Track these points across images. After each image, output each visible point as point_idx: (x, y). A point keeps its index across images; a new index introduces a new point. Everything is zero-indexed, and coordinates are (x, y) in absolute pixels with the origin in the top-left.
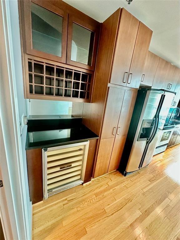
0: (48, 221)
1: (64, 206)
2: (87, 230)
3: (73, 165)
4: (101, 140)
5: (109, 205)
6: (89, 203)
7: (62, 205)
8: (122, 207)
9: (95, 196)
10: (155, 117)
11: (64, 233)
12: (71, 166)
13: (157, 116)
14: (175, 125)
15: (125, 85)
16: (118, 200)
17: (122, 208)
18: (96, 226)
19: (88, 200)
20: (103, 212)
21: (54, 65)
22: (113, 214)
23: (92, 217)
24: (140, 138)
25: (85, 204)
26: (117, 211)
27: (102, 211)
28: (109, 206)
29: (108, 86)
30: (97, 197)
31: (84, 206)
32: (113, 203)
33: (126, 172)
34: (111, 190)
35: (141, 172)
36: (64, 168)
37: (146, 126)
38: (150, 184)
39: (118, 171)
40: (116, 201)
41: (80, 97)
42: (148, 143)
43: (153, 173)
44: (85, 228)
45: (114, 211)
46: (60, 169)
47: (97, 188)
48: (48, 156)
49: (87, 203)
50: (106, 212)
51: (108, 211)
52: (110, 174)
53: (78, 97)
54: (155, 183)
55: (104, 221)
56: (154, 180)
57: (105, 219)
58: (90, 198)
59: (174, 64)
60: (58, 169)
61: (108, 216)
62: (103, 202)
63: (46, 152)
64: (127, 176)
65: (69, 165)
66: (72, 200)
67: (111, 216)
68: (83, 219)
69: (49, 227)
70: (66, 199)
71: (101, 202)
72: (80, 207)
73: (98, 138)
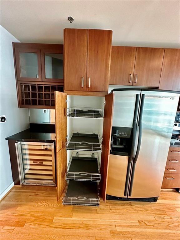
0: (12, 201)
1: (29, 196)
2: (25, 224)
5: (61, 217)
6: (47, 205)
8: (71, 227)
11: (12, 215)
16: (74, 219)
17: (70, 229)
18: (33, 227)
19: (49, 202)
20: (50, 220)
21: (36, 84)
22: (56, 228)
23: (38, 218)
25: (43, 204)
26: (62, 228)
27: (51, 218)
30: (58, 204)
31: (41, 205)
36: (36, 163)
38: (135, 226)
40: (71, 219)
43: (157, 215)
44: (26, 222)
45: (61, 226)
49: (45, 204)
50: (52, 222)
51: (56, 222)
54: (147, 230)
55: (44, 228)
56: (149, 225)
57: (46, 227)
58: (52, 201)
61: (50, 226)
62: (59, 211)
65: (40, 162)
66: (38, 195)
67: (53, 229)
68: (31, 214)
69: (9, 205)
70: (35, 192)
71: (57, 210)
72: (38, 204)
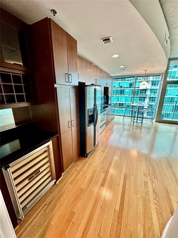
1: (46, 211)
3: (41, 170)
4: (61, 136)
5: (83, 183)
6: (68, 193)
7: (44, 212)
9: (70, 185)
10: (94, 105)
12: (40, 171)
13: (95, 105)
14: (106, 109)
15: (67, 84)
16: (88, 176)
17: (92, 179)
19: (66, 191)
22: (88, 187)
24: (89, 124)
25: (64, 196)
26: (90, 184)
27: (80, 190)
28: (83, 185)
29: (55, 86)
30: (73, 184)
31: (64, 198)
32: (86, 181)
33: (87, 154)
34: (81, 173)
35: (96, 150)
36: (33, 177)
37: (91, 114)
38: (103, 154)
39: (80, 157)
40: (87, 177)
41: (18, 102)
42: (95, 126)
43: (103, 146)
44: (72, 211)
45: (88, 184)
46: (29, 180)
47: (70, 177)
48: (13, 173)
49: (66, 194)
50: (83, 189)
51: (84, 187)
52: (75, 162)
53: (15, 102)
54: (106, 152)
55: (84, 196)
56: (105, 150)
57: (84, 194)
58: (67, 189)
59: (95, 64)
60: (27, 181)
61: (85, 191)
63: (10, 168)
64: (88, 156)
65: (37, 172)
67: (88, 189)
68: (68, 207)
70: (45, 205)
71: (77, 185)
72: (62, 201)
73: (59, 134)
